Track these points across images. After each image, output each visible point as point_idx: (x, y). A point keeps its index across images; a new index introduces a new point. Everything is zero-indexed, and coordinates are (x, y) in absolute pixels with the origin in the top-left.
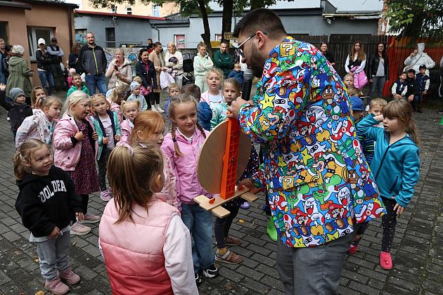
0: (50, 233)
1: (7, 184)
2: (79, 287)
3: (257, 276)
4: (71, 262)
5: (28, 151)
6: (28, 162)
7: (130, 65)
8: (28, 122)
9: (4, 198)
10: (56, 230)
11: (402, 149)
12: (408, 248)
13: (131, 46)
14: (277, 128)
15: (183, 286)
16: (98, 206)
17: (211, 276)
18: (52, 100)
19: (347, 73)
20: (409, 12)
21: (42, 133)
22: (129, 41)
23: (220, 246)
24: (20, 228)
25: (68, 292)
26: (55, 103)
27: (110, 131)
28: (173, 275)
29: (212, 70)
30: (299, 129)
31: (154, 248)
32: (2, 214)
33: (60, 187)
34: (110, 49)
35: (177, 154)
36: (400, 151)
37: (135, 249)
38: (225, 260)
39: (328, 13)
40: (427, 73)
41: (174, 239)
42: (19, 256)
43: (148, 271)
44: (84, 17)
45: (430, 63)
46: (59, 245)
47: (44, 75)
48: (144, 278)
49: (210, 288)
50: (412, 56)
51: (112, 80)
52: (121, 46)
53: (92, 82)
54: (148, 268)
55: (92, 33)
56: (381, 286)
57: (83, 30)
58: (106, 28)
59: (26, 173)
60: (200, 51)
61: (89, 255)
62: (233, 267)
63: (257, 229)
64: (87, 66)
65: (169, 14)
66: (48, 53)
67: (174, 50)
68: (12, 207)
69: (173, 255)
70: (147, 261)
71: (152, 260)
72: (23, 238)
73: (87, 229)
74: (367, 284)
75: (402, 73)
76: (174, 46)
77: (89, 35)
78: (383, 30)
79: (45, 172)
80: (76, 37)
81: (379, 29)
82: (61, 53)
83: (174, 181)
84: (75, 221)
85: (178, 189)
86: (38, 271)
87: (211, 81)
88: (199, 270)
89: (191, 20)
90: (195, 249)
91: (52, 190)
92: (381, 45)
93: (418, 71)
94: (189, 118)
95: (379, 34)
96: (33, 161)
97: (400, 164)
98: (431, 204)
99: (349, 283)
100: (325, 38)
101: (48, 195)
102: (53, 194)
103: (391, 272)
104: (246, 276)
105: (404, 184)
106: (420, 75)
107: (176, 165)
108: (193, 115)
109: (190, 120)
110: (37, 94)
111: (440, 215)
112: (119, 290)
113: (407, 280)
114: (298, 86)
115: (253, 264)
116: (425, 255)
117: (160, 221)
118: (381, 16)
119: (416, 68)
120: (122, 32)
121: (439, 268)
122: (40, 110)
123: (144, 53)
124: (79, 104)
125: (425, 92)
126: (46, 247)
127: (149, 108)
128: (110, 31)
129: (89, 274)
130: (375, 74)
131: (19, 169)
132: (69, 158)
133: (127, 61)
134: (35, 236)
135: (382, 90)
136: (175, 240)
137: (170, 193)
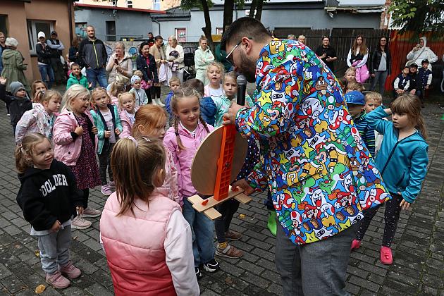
0: (52, 227)
1: (8, 178)
2: (80, 281)
3: (258, 271)
4: (72, 256)
5: (29, 144)
6: (30, 155)
7: (131, 58)
8: (27, 116)
9: (5, 192)
10: (57, 223)
11: (412, 145)
12: (408, 243)
13: (131, 40)
14: (278, 122)
15: (184, 281)
16: (98, 200)
17: (211, 270)
18: (52, 93)
19: (348, 67)
20: (412, 6)
21: (42, 127)
22: (129, 34)
23: (221, 240)
24: (21, 221)
25: (69, 286)
26: (54, 97)
27: (111, 125)
28: (174, 270)
29: (213, 64)
30: (297, 123)
31: (155, 243)
32: (3, 209)
33: (62, 181)
34: (110, 42)
35: (179, 148)
36: (409, 147)
37: (136, 243)
38: (226, 254)
39: (330, 6)
40: (429, 67)
41: (175, 233)
42: (20, 250)
43: (149, 266)
44: (84, 10)
45: (433, 58)
46: (60, 239)
47: (44, 69)
48: (144, 272)
49: (210, 282)
50: (415, 51)
51: (112, 74)
52: (121, 40)
53: (92, 76)
54: (149, 262)
55: (92, 27)
56: (382, 280)
57: (83, 24)
58: (107, 22)
59: (27, 167)
60: (201, 44)
61: (90, 250)
62: (234, 262)
63: (258, 224)
64: (88, 59)
65: (170, 7)
66: (48, 47)
67: (175, 44)
68: (13, 201)
69: (174, 250)
70: (149, 256)
71: (153, 255)
72: (24, 232)
73: (88, 223)
74: (367, 279)
75: (404, 67)
76: (175, 40)
77: (89, 28)
78: (386, 24)
79: (46, 165)
80: (77, 30)
81: (381, 23)
82: (61, 46)
83: (176, 175)
84: (76, 215)
85: (180, 183)
86: (38, 265)
87: (212, 75)
88: (199, 265)
89: (192, 14)
90: (196, 244)
91: (53, 184)
92: (383, 39)
93: (420, 65)
94: (191, 112)
95: (381, 28)
96: (35, 155)
97: (408, 161)
98: (432, 199)
99: (349, 277)
100: (327, 32)
101: (49, 189)
102: (54, 188)
103: (391, 267)
104: (246, 271)
105: (412, 180)
106: (422, 69)
107: (178, 158)
108: (195, 109)
109: (192, 115)
110: (37, 87)
111: (440, 211)
112: (120, 284)
113: (407, 274)
114: (293, 80)
115: (253, 259)
116: (425, 250)
117: (161, 216)
118: (384, 10)
119: (419, 63)
120: (122, 25)
121: (439, 263)
122: (40, 104)
123: (145, 47)
124: (78, 98)
125: (427, 87)
126: (47, 241)
127: (150, 102)
128: (111, 25)
129: (90, 269)
130: (377, 68)
131: (21, 162)
132: (69, 153)
133: (127, 55)
134: (36, 229)
135: (383, 84)
136: (176, 235)
137: (172, 187)
